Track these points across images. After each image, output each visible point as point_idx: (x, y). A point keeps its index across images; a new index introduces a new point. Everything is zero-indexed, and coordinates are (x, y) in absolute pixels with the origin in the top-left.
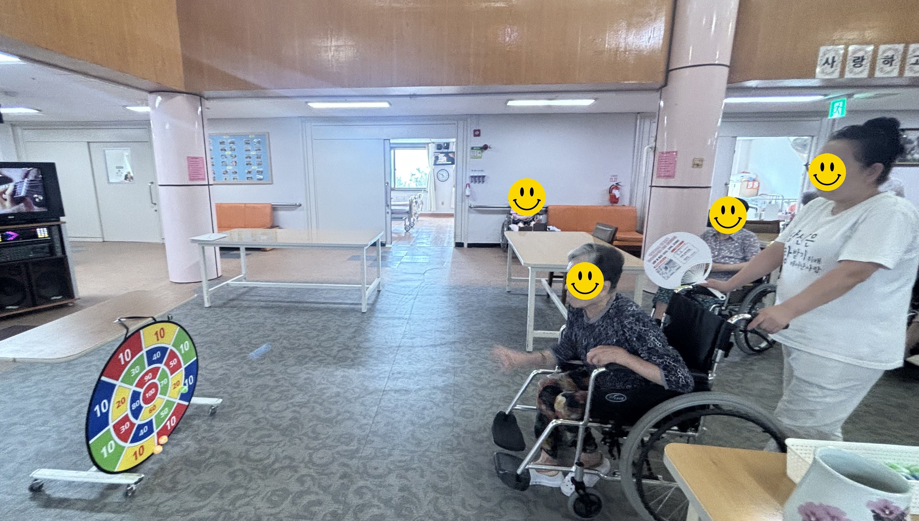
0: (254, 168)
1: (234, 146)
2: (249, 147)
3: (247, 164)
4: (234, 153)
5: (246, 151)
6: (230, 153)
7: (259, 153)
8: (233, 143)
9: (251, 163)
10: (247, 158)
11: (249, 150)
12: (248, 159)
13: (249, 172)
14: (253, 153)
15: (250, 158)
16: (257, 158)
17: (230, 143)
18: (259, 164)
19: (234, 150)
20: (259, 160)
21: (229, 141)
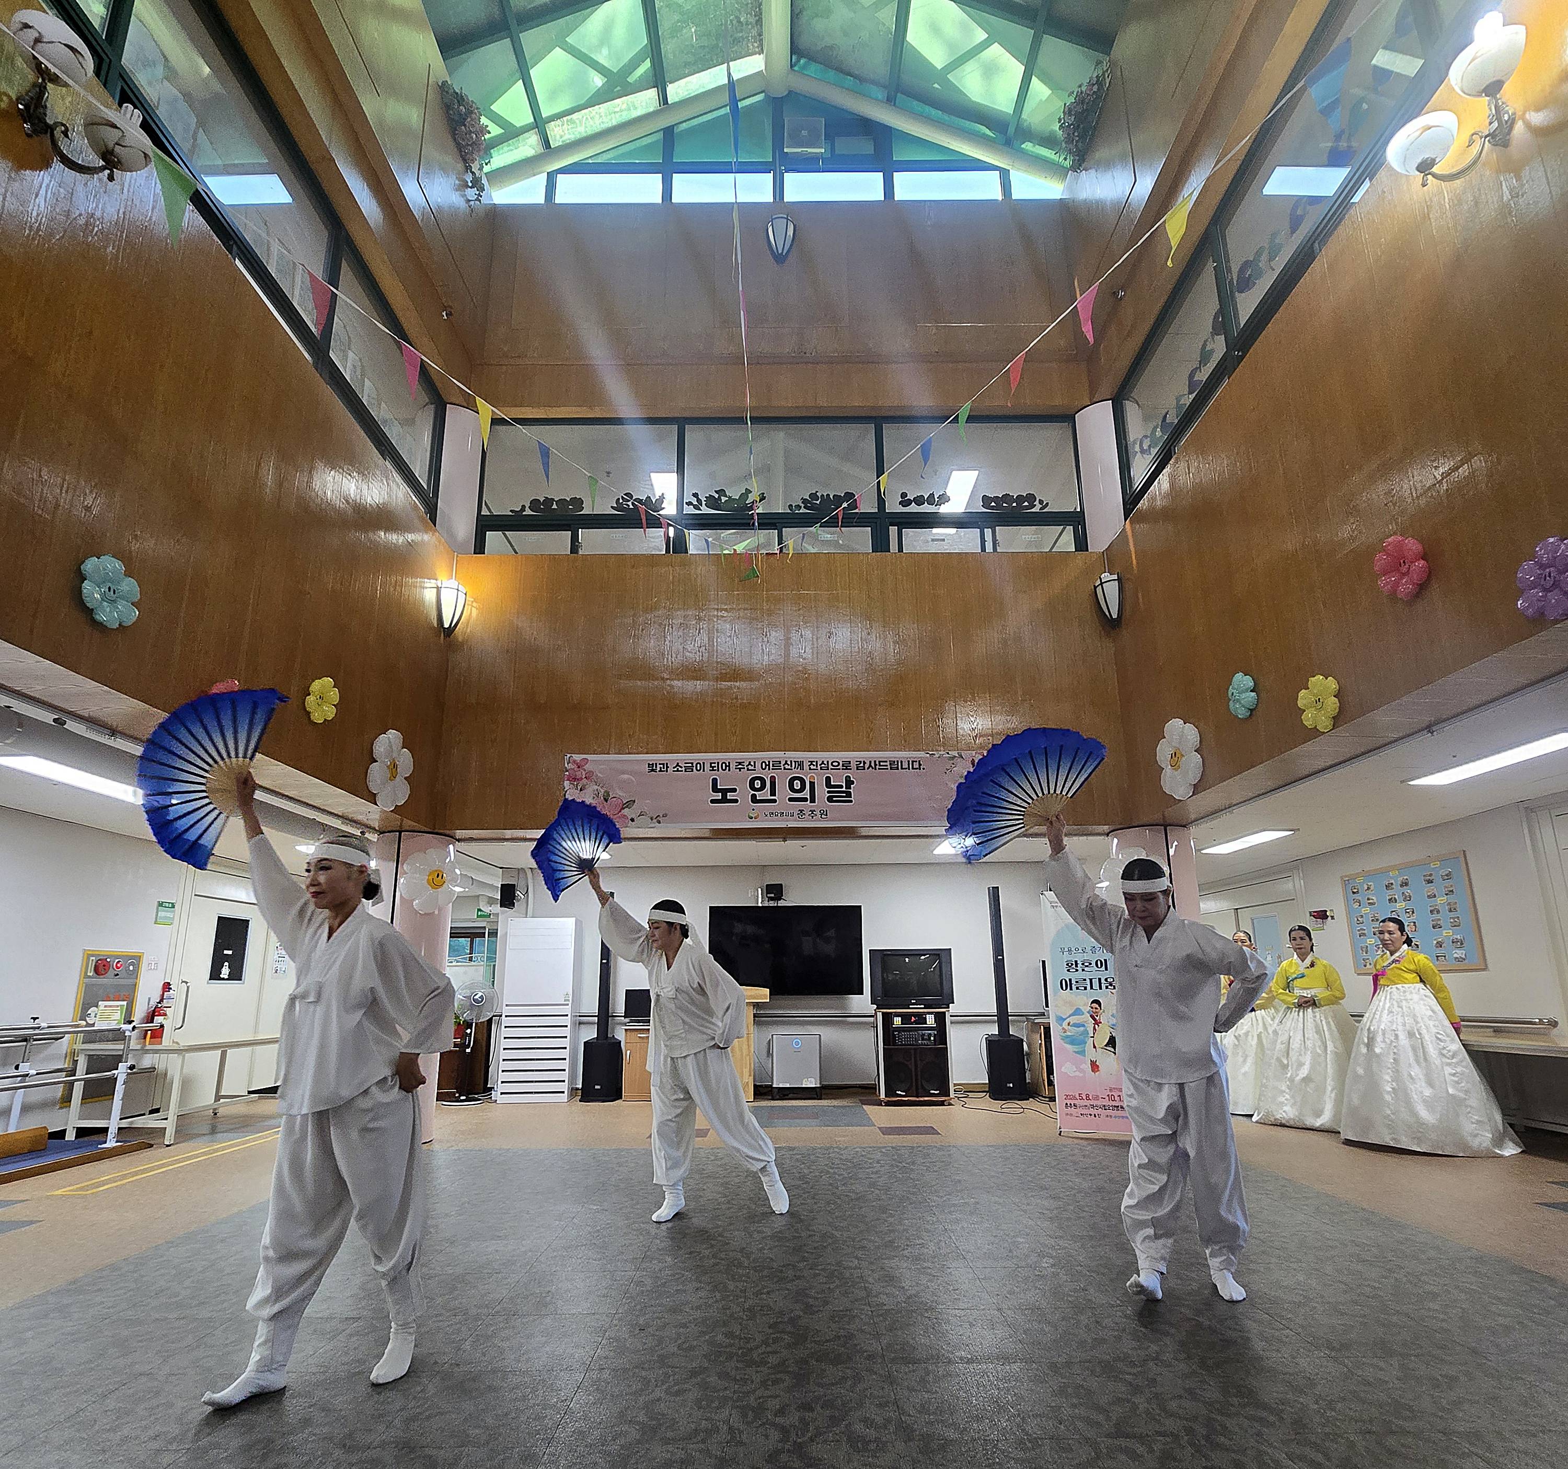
0: (1447, 933)
1: (1408, 891)
2: (1432, 888)
3: (1434, 927)
4: (1409, 905)
5: (1430, 897)
7: (1452, 899)
8: (1405, 884)
9: (1441, 922)
10: (1431, 912)
11: (1435, 896)
12: (1435, 916)
13: (1439, 945)
14: (1442, 900)
15: (1438, 912)
16: (1450, 911)
17: (1401, 886)
18: (1456, 924)
19: (1410, 897)
20: (1452, 914)
21: (1400, 880)
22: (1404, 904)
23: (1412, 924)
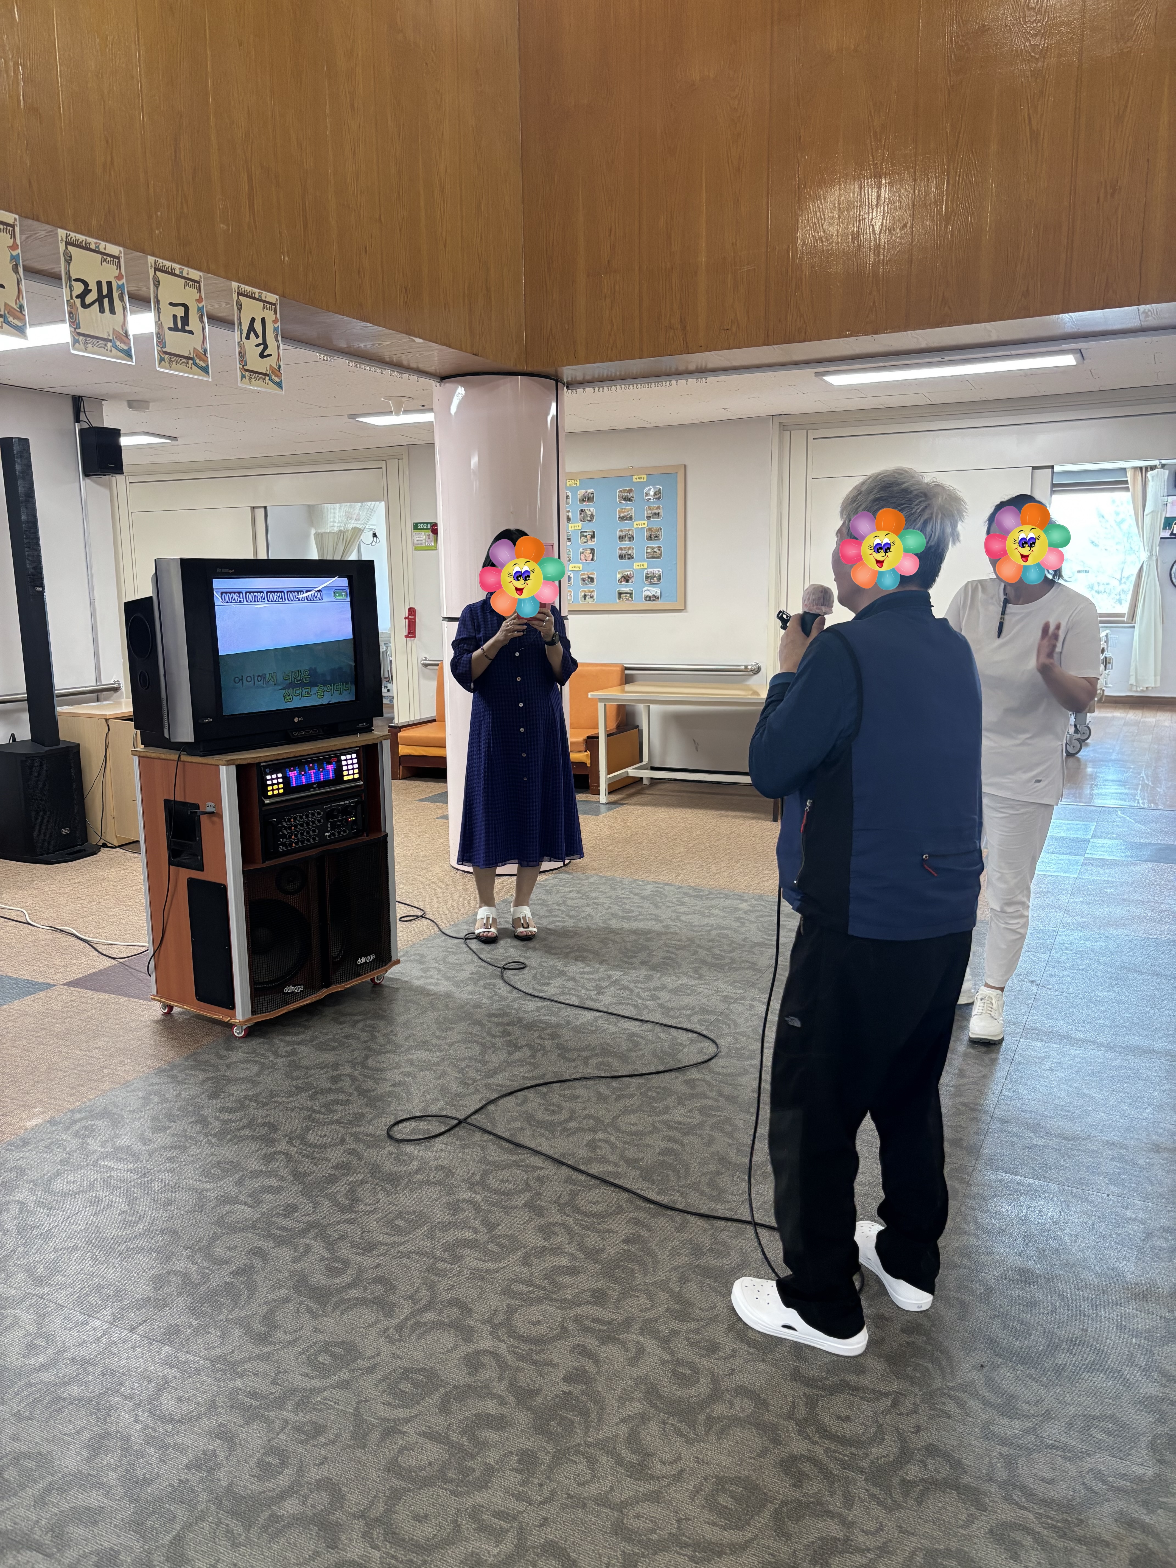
0: (640, 566)
2: (629, 508)
3: (621, 557)
4: (590, 527)
5: (622, 519)
6: (580, 526)
7: (655, 524)
8: (589, 499)
9: (633, 552)
10: (621, 538)
11: (631, 518)
12: (626, 543)
13: (627, 579)
14: (640, 525)
15: (631, 538)
16: (650, 538)
17: (582, 500)
18: (654, 556)
19: (592, 516)
20: (654, 544)
21: (581, 493)
22: (580, 525)
23: (589, 551)
